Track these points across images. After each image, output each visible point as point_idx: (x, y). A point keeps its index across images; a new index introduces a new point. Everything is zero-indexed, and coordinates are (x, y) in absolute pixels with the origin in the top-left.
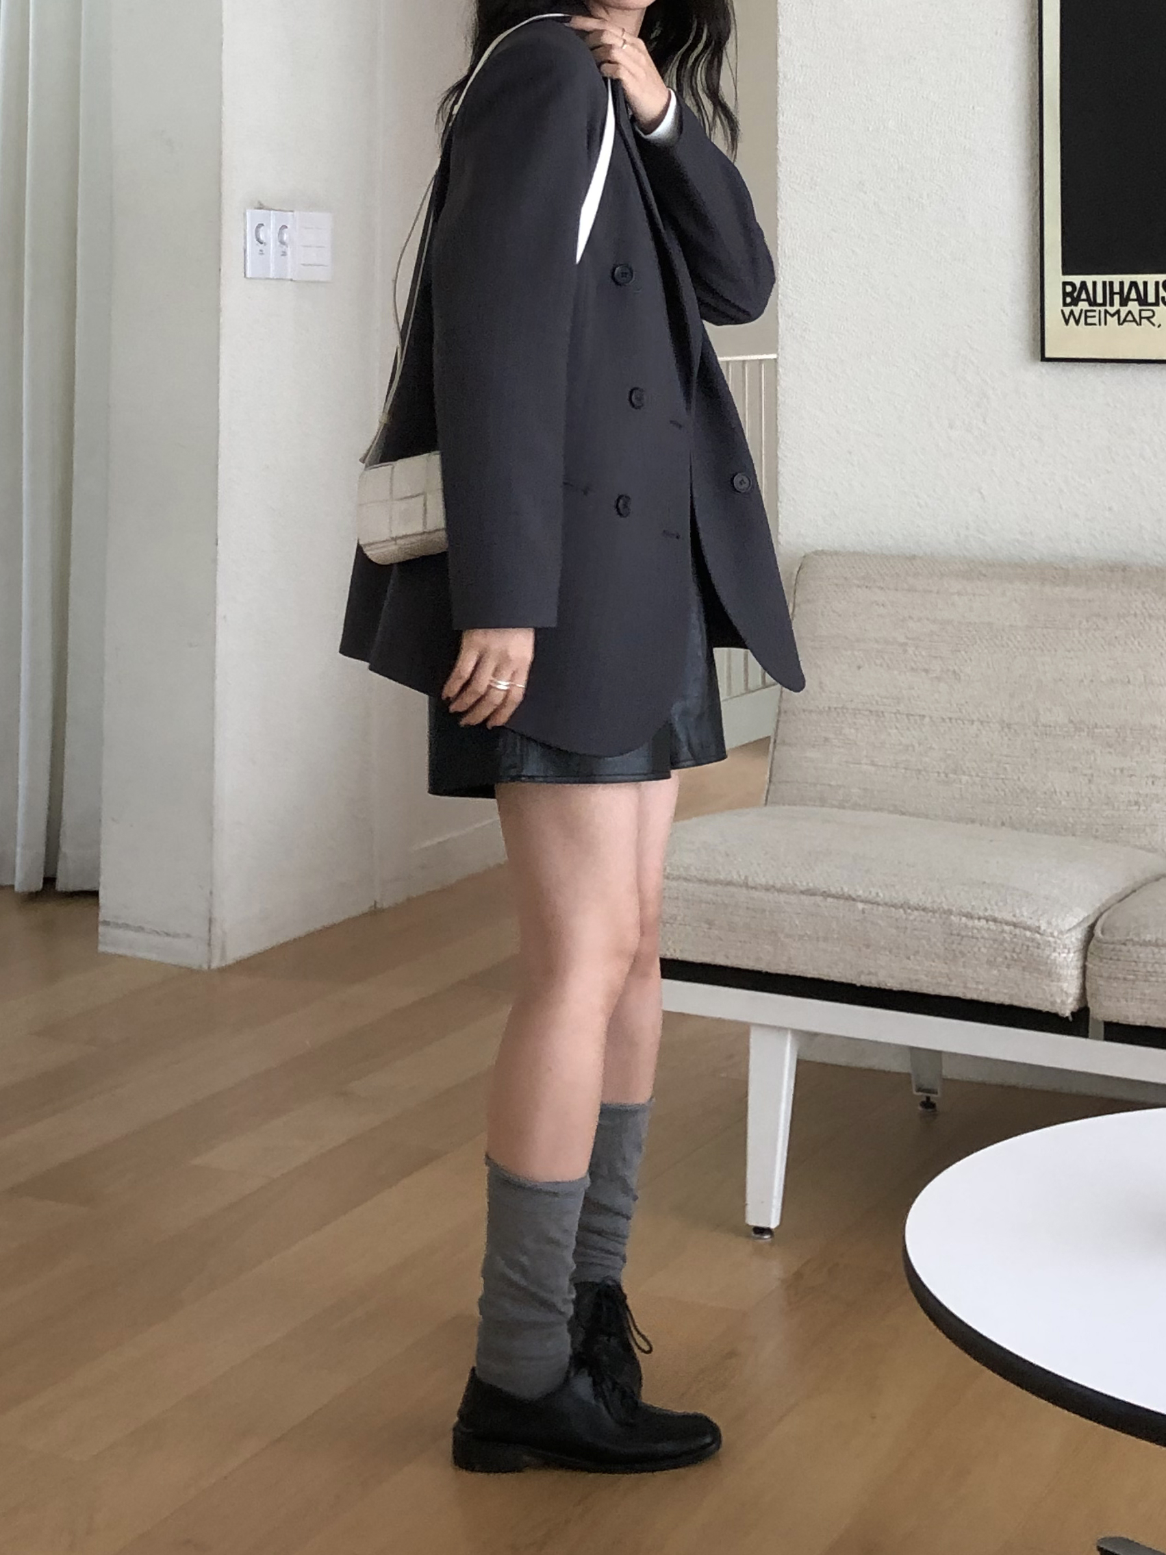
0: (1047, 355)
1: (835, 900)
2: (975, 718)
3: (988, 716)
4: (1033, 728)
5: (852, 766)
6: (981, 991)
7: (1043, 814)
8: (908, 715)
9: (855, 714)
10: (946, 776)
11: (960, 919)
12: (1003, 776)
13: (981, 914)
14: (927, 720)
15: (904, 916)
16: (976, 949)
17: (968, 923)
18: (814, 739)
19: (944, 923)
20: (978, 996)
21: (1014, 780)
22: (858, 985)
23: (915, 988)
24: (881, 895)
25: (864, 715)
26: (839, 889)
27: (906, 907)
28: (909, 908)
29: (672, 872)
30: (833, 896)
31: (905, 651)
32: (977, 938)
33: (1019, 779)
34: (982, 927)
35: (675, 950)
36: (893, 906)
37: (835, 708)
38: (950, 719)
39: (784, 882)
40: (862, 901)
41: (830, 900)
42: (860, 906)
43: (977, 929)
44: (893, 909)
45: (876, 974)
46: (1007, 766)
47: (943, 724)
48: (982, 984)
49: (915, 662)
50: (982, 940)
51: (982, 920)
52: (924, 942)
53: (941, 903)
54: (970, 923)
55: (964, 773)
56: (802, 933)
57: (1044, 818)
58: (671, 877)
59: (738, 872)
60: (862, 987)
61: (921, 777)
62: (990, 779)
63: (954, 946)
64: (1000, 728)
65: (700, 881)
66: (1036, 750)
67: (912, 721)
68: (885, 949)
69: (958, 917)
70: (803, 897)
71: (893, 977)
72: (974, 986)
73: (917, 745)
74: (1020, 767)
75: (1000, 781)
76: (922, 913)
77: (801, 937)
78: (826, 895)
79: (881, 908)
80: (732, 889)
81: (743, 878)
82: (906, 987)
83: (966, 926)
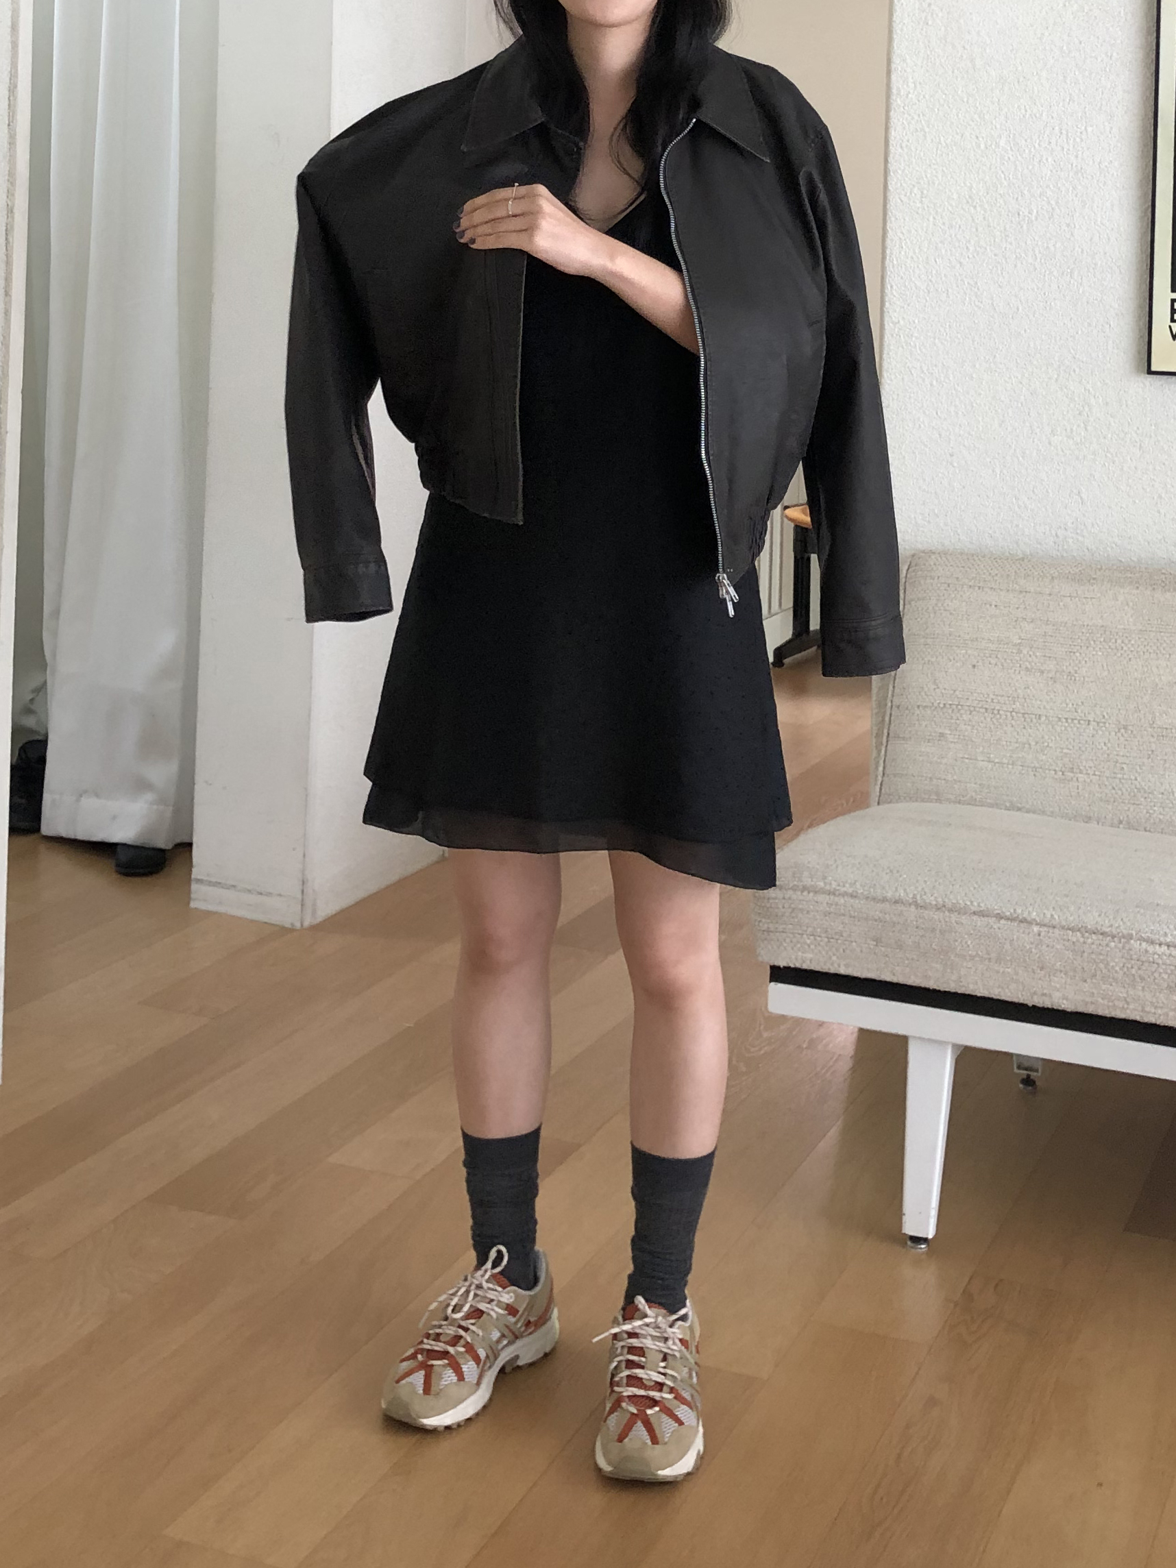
0: (1153, 368)
1: (1009, 923)
2: (1092, 719)
3: (1104, 716)
4: (1150, 730)
5: (967, 761)
6: (1160, 1015)
7: (1160, 814)
8: (1024, 714)
9: (971, 712)
10: (1063, 774)
11: (1140, 944)
12: (1119, 776)
13: (1162, 939)
14: (1043, 718)
15: (1082, 940)
16: (1156, 975)
17: (1148, 949)
18: (929, 734)
19: (1123, 948)
20: (1156, 1020)
21: (1131, 780)
22: (1030, 1004)
23: (1090, 1009)
24: (1056, 917)
25: (978, 712)
26: (1012, 911)
27: (1083, 930)
28: (1086, 932)
29: (838, 888)
30: (1008, 919)
31: (1020, 652)
32: (1158, 964)
33: (1136, 779)
34: (1163, 954)
35: (839, 966)
36: (1070, 929)
37: (950, 705)
38: (1066, 719)
39: (954, 901)
40: (1037, 924)
41: (1003, 922)
42: (1036, 929)
43: (1159, 955)
44: (1070, 932)
45: (1050, 996)
46: (1124, 766)
47: (1060, 723)
48: (1161, 1008)
49: (1030, 662)
50: (1164, 967)
51: (1163, 946)
52: (1102, 966)
53: (1119, 926)
54: (1151, 949)
55: (1081, 772)
56: (974, 953)
57: (1161, 817)
58: (837, 893)
59: (905, 890)
60: (1034, 1006)
61: (1037, 774)
62: (1107, 778)
63: (1133, 971)
64: (1117, 730)
65: (867, 898)
66: (1153, 751)
67: (1029, 720)
68: (1061, 971)
69: (1138, 942)
70: (975, 918)
71: (1067, 999)
72: (1153, 1011)
73: (1033, 743)
74: (1138, 768)
75: (1117, 781)
76: (1101, 937)
77: (972, 958)
78: (1000, 917)
79: (1056, 931)
80: (900, 907)
81: (911, 896)
82: (1081, 1009)
83: (1146, 951)
